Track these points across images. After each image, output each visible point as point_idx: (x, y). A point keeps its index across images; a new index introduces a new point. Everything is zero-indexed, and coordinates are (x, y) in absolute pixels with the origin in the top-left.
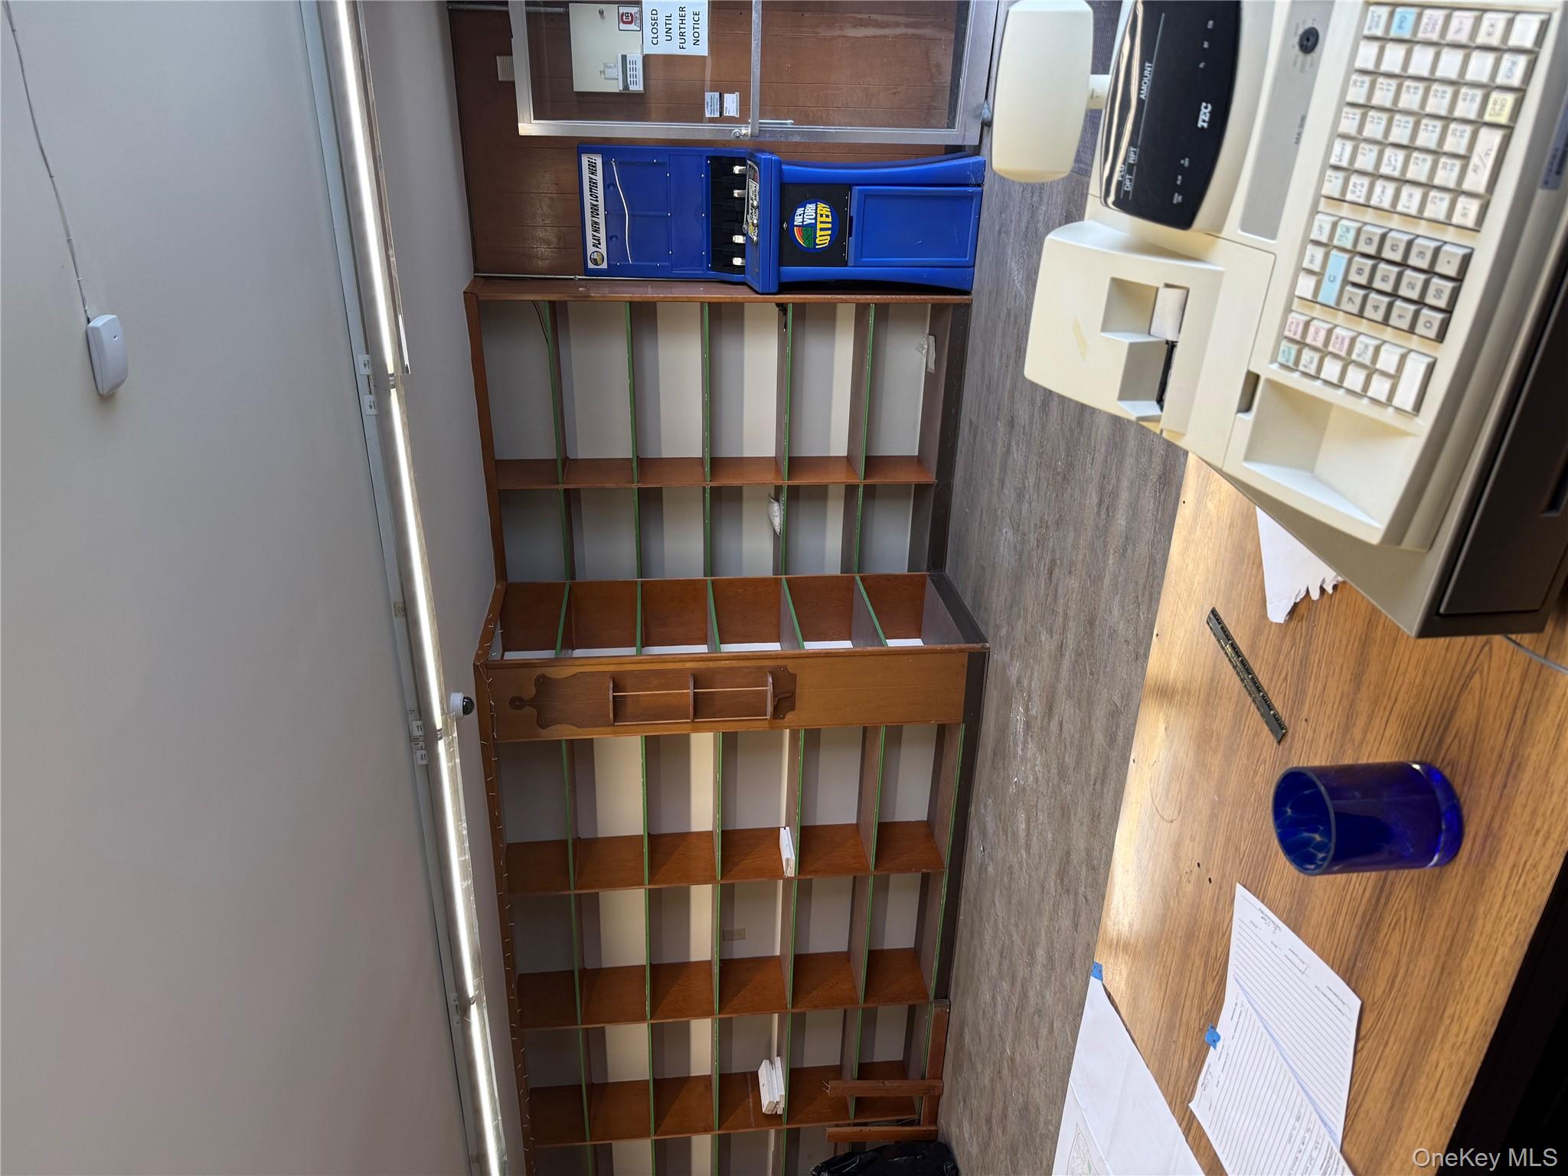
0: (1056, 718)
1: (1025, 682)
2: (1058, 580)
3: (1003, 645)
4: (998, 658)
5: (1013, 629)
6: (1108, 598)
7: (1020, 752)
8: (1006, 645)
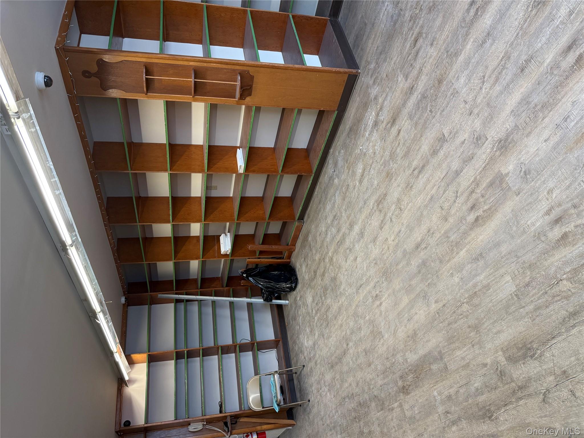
0: (397, 127)
1: (380, 100)
2: (421, 47)
3: (370, 74)
4: (364, 80)
5: (378, 67)
6: (459, 70)
7: (367, 135)
8: (372, 75)
